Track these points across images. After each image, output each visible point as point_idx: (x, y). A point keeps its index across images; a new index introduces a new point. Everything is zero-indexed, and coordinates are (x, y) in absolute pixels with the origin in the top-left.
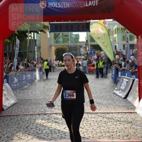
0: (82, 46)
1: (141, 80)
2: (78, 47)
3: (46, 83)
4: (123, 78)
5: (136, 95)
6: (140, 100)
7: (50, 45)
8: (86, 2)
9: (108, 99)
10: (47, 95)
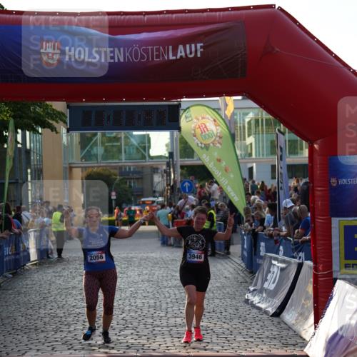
0: (157, 169)
1: (321, 265)
2: (147, 171)
4: (271, 258)
5: (306, 306)
6: (317, 321)
7: (70, 164)
8: (171, 47)
9: (228, 317)
10: (60, 305)
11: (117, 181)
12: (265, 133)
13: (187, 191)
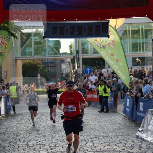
0: (64, 60)
2: (58, 62)
3: (18, 121)
7: (15, 58)
9: (130, 146)
10: (29, 140)
11: (41, 68)
12: (131, 38)
13: (89, 73)
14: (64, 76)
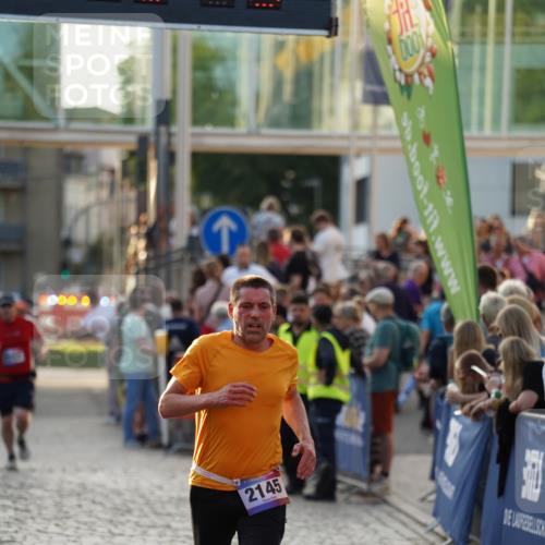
0: (79, 157)
12: (508, 38)
13: (225, 248)
14: (77, 256)
